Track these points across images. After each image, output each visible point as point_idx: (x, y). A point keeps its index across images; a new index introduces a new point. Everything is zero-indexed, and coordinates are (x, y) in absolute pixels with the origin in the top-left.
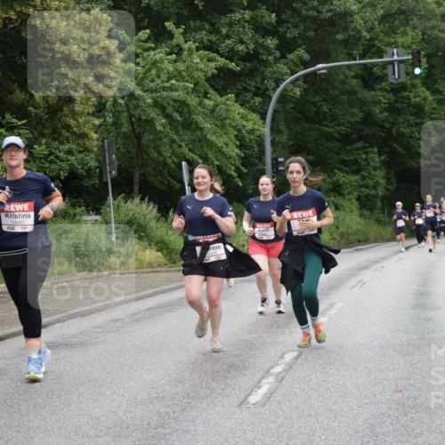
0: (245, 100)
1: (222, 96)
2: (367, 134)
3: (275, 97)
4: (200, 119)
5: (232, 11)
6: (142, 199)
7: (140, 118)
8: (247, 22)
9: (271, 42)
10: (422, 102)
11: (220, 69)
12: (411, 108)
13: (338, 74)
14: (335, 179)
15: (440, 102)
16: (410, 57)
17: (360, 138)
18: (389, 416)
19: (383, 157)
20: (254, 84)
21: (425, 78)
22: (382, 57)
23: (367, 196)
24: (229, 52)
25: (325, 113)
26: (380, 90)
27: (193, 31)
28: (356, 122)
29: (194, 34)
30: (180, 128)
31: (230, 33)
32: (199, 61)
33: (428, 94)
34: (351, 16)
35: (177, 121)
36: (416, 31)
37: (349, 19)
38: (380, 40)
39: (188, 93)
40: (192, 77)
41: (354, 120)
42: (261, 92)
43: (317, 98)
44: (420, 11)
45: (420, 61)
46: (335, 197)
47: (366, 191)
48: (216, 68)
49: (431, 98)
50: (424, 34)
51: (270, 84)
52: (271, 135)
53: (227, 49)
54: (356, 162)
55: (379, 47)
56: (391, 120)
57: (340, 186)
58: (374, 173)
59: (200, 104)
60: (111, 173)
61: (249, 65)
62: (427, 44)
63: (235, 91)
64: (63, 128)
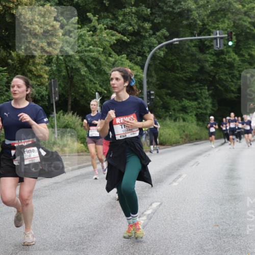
0: (132, 58)
1: (119, 56)
2: (201, 79)
3: (149, 57)
4: (106, 69)
5: (125, 7)
6: (73, 114)
7: (72, 68)
8: (133, 13)
9: (147, 25)
10: (233, 61)
11: (118, 41)
12: (226, 65)
13: (184, 45)
14: (183, 104)
15: (243, 61)
16: (226, 35)
17: (197, 81)
18: (211, 240)
19: (210, 92)
20: (137, 49)
21: (235, 47)
22: (210, 35)
23: (202, 113)
24: (123, 30)
25: (178, 66)
26: (208, 54)
27: (103, 18)
28: (196, 72)
29: (103, 20)
30: (95, 73)
31: (124, 20)
32: (106, 35)
33: (236, 56)
34: (191, 11)
35: (93, 69)
36: (230, 21)
37: (190, 13)
38: (209, 26)
39: (99, 54)
40: (102, 45)
41: (194, 70)
42: (141, 54)
43: (174, 58)
44: (232, 10)
45: (232, 38)
46: (183, 114)
47: (200, 111)
48: (116, 40)
49: (237, 59)
50: (234, 22)
51: (146, 49)
52: (147, 78)
53: (122, 29)
54: (195, 94)
55: (209, 30)
56: (215, 71)
57: (186, 108)
58: (205, 100)
59: (107, 60)
60: (55, 98)
61: (134, 38)
62: (237, 28)
63: (126, 53)
64: (28, 72)
